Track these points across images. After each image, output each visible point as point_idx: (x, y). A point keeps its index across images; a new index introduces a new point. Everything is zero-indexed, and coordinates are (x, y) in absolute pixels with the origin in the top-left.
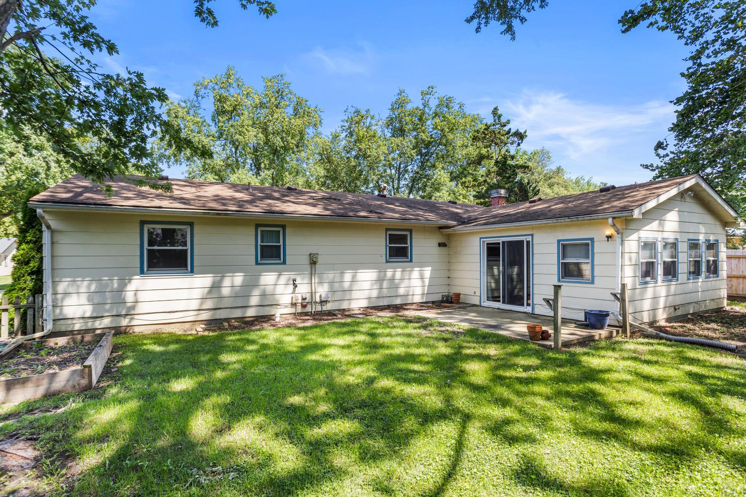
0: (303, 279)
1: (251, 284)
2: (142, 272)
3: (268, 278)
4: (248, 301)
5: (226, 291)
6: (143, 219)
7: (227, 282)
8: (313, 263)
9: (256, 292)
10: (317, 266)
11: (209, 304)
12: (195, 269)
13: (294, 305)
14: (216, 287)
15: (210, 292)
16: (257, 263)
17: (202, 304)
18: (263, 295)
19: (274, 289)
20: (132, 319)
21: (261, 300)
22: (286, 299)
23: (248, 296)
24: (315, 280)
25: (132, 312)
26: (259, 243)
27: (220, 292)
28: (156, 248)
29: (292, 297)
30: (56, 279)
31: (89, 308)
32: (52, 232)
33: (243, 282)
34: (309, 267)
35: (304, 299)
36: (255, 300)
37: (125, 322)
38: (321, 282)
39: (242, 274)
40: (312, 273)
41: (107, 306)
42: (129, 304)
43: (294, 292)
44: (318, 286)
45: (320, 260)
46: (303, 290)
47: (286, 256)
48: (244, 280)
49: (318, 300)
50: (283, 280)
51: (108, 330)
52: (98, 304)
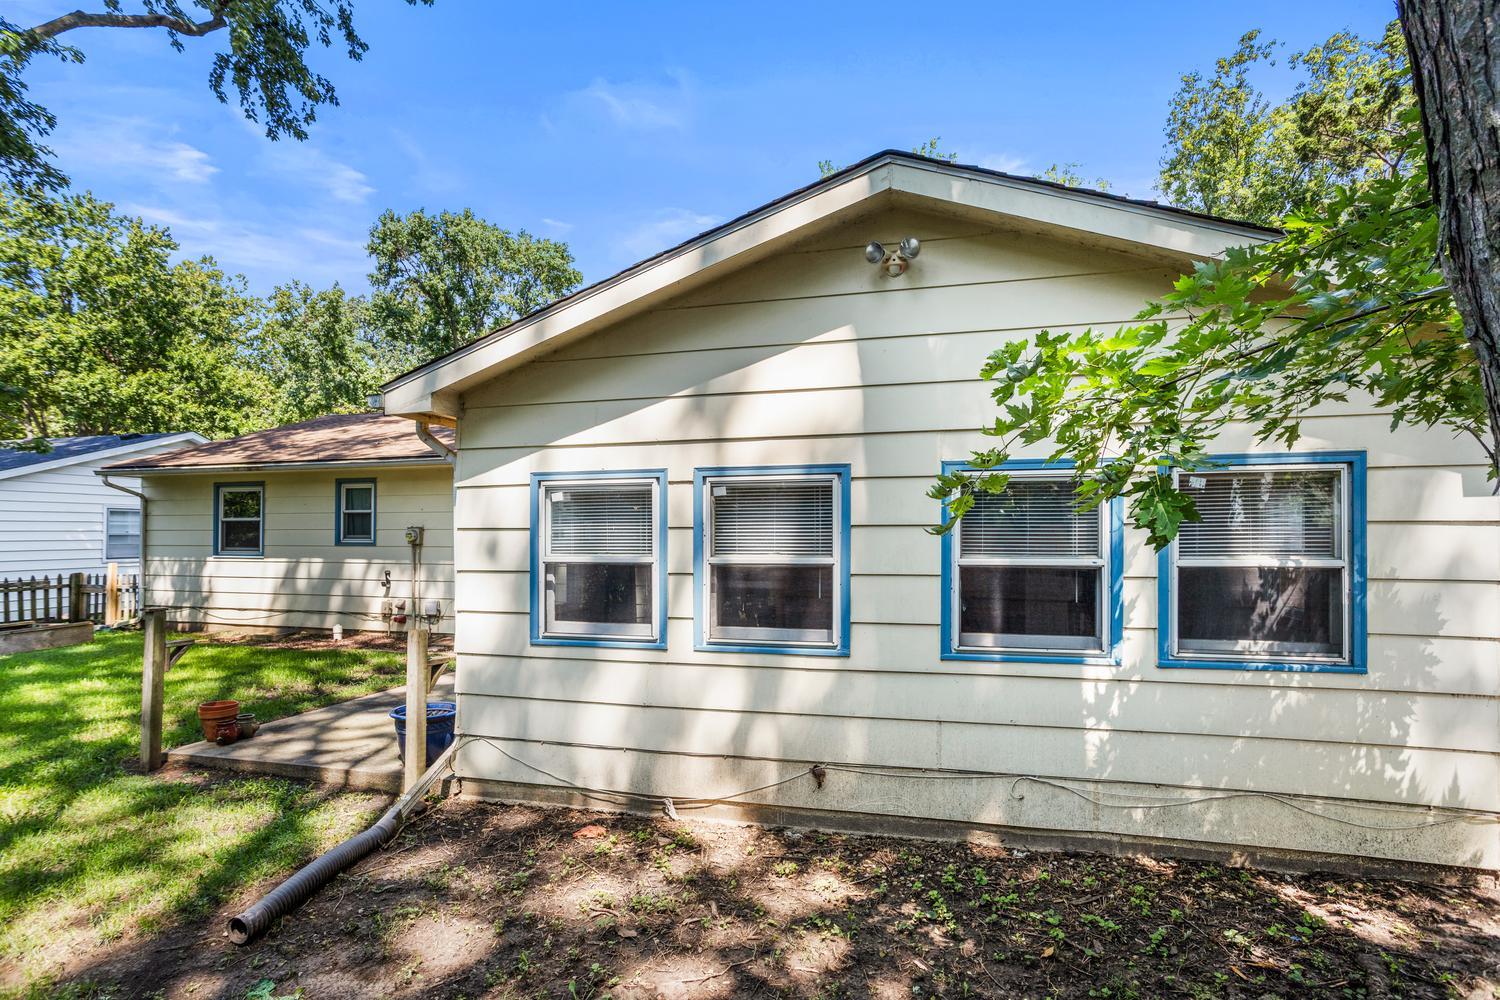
0: (402, 572)
1: (331, 576)
2: (216, 553)
3: (354, 568)
4: (327, 603)
5: (301, 585)
6: (218, 482)
7: (302, 572)
8: (416, 544)
9: (338, 589)
10: (424, 550)
11: (282, 604)
12: (267, 549)
13: (386, 617)
14: (289, 577)
15: (283, 584)
16: (338, 543)
17: (274, 601)
18: (348, 596)
19: (363, 586)
20: (206, 614)
21: (345, 604)
22: (376, 606)
23: (327, 596)
24: (422, 575)
25: (206, 605)
26: (343, 509)
27: (294, 586)
28: (232, 519)
29: (384, 603)
30: (149, 558)
31: (171, 594)
32: (146, 501)
33: (322, 573)
34: (409, 550)
35: (401, 608)
36: (335, 603)
37: (200, 617)
38: (432, 580)
39: (320, 560)
40: (416, 563)
41: (187, 594)
42: (204, 594)
43: (386, 596)
44: (427, 588)
45: (428, 538)
46: (402, 591)
47: (378, 533)
48: (323, 569)
49: (423, 613)
50: (374, 572)
51: (187, 625)
52: (179, 592)
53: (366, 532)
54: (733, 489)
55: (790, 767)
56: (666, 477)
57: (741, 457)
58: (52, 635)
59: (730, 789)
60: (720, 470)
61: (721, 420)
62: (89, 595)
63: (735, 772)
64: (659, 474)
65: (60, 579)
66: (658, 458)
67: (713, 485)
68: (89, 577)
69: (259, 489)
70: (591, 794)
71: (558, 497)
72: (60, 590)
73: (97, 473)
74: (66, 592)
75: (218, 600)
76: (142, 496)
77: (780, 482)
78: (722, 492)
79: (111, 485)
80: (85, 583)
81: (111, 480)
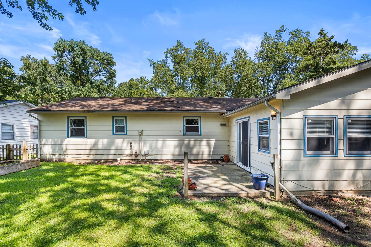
0: (136, 142)
1: (111, 144)
2: (68, 137)
3: (119, 142)
4: (110, 152)
5: (100, 147)
6: (69, 116)
7: (100, 143)
8: (140, 135)
9: (113, 148)
10: (143, 136)
11: (93, 152)
12: (87, 136)
13: (131, 155)
14: (95, 144)
15: (93, 147)
16: (113, 134)
17: (90, 152)
18: (117, 150)
19: (122, 147)
20: (65, 156)
21: (116, 152)
22: (127, 152)
23: (110, 150)
24: (142, 143)
25: (65, 153)
26: (114, 125)
27: (97, 147)
28: (73, 127)
29: (130, 151)
30: (41, 139)
31: (51, 150)
32: (40, 121)
33: (107, 143)
34: (138, 137)
35: (136, 153)
36: (112, 152)
37: (62, 157)
38: (145, 145)
39: (107, 139)
40: (140, 140)
41: (57, 150)
42: (64, 150)
43: (131, 149)
44: (144, 147)
45: (144, 133)
46: (136, 148)
47: (127, 132)
48: (108, 142)
49: (143, 154)
50: (125, 143)
51: (57, 160)
52: (54, 149)
53: (123, 131)
54: (352, 120)
55: (366, 181)
56: (337, 117)
57: (354, 113)
58: (31, 164)
59: (352, 188)
60: (350, 116)
61: (349, 105)
62: (13, 151)
63: (353, 183)
64: (336, 117)
65: (3, 146)
66: (335, 113)
67: (348, 119)
68: (13, 146)
69: (85, 118)
70: (318, 192)
71: (310, 121)
72: (3, 150)
73: (26, 112)
74: (5, 150)
75: (69, 152)
76: (38, 120)
77: (363, 119)
78: (350, 121)
79: (31, 116)
80: (12, 147)
81: (32, 114)
